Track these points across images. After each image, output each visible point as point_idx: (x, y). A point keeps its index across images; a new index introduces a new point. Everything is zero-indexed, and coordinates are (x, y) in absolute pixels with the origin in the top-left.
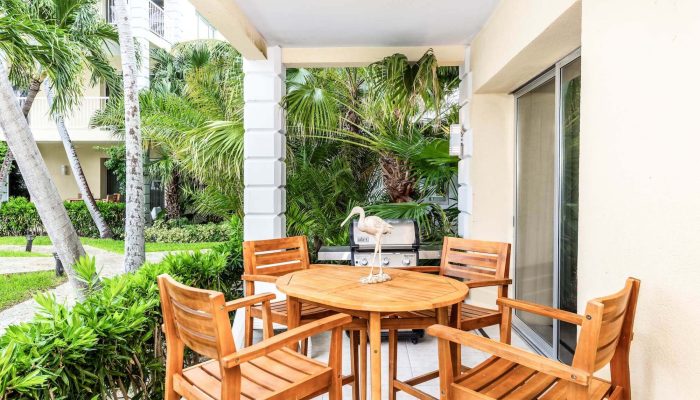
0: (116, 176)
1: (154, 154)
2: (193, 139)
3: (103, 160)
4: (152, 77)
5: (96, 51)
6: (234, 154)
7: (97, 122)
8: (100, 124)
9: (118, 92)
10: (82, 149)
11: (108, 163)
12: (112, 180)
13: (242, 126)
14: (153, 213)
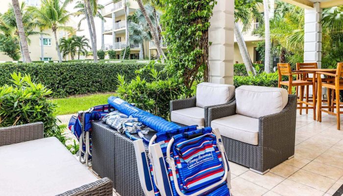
0: (260, 53)
1: (274, 43)
2: (287, 36)
3: (255, 48)
4: (275, 11)
5: (254, 8)
6: (301, 41)
7: (254, 33)
8: (255, 34)
9: (262, 22)
10: (249, 44)
11: (257, 49)
12: (258, 55)
13: (304, 31)
14: (274, 69)
